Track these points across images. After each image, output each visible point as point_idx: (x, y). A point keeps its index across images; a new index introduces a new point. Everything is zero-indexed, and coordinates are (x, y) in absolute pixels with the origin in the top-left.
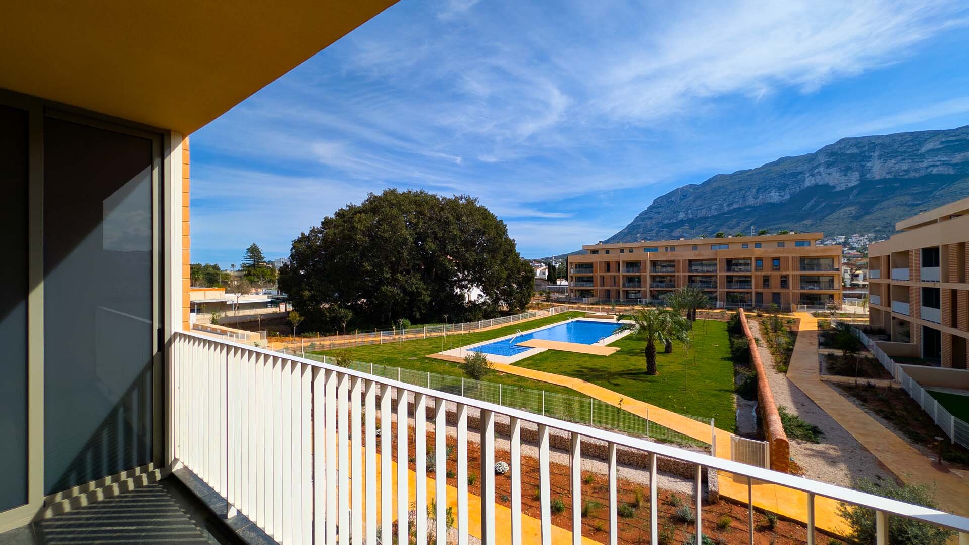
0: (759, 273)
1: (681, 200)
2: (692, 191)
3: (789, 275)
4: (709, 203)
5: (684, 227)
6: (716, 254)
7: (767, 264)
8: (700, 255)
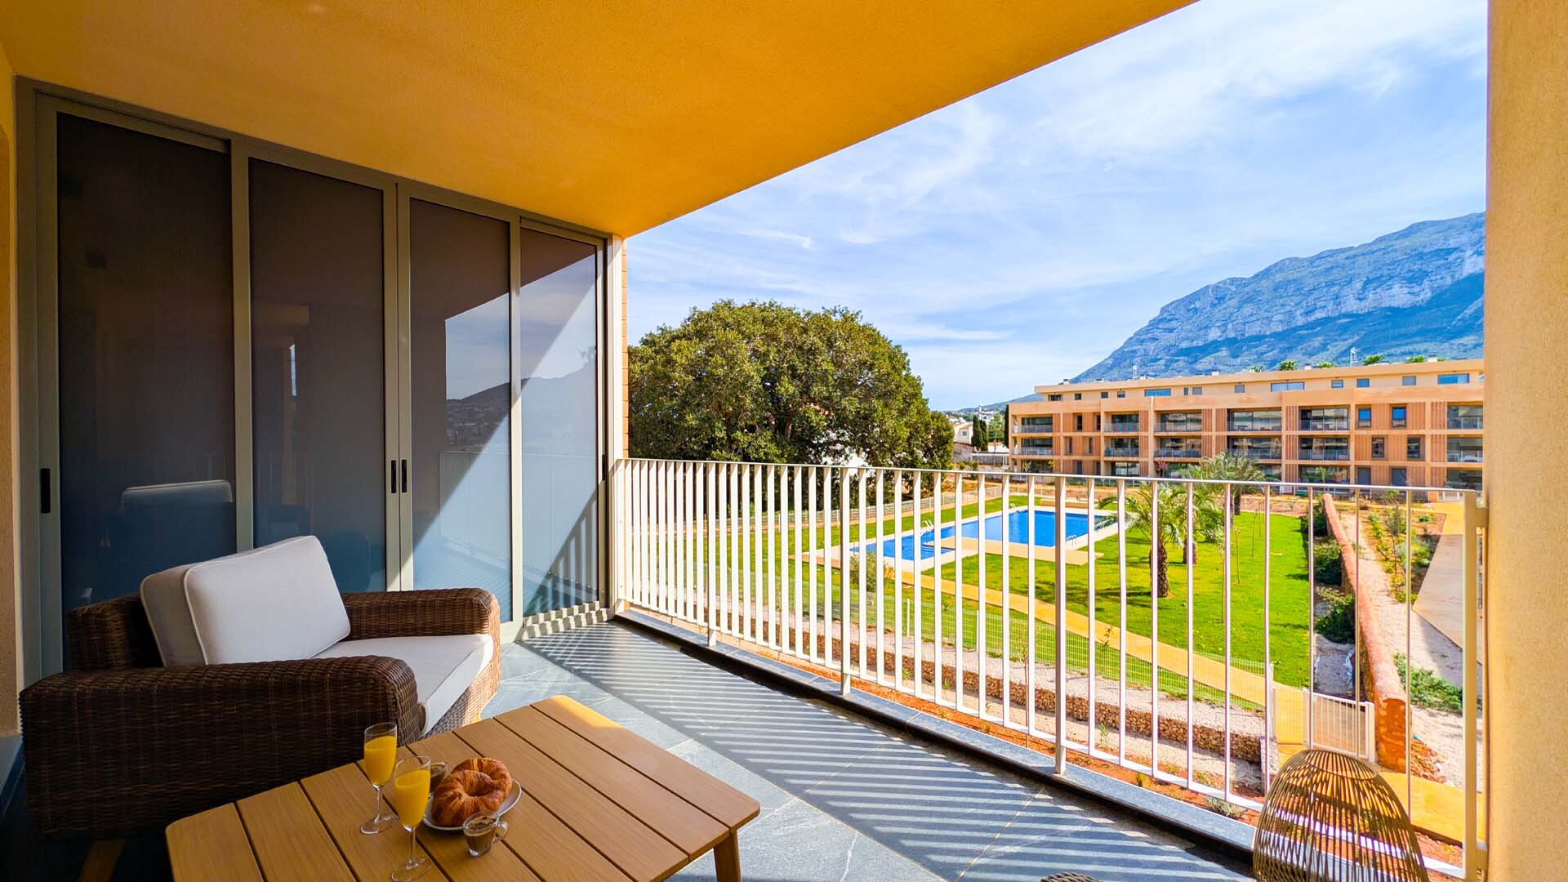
0: (1364, 432)
1: (1214, 305)
2: (1234, 290)
3: (1424, 436)
4: (1266, 311)
5: (1219, 354)
6: (1281, 399)
7: (1381, 418)
8: (1249, 400)
